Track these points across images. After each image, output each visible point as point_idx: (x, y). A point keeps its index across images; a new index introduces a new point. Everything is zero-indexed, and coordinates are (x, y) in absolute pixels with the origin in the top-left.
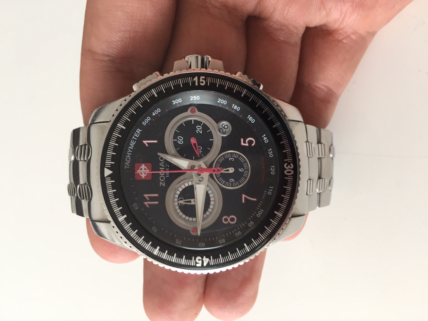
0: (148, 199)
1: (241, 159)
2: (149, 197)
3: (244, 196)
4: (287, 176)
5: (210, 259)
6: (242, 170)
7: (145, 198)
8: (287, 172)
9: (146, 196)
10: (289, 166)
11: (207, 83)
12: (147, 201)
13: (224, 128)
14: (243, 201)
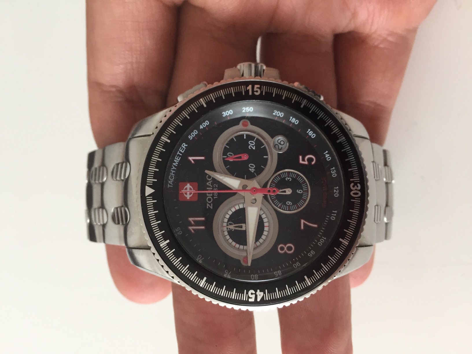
0: (193, 223)
1: (299, 179)
2: (194, 221)
3: (302, 221)
4: (354, 198)
5: (265, 293)
6: (301, 192)
7: (190, 222)
8: (354, 194)
9: (191, 219)
10: (356, 186)
11: (262, 92)
12: (192, 225)
13: (280, 144)
14: (302, 228)
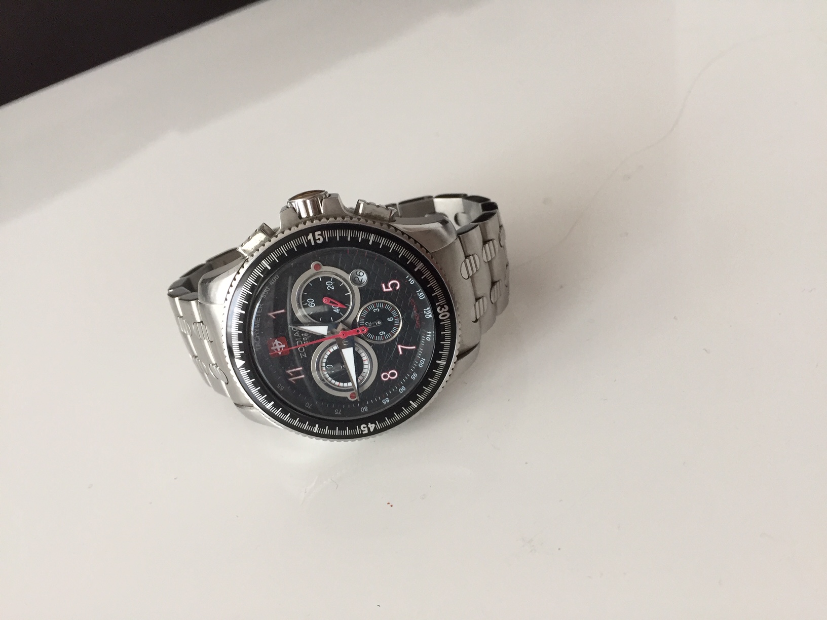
0: (291, 374)
1: (387, 307)
2: (292, 372)
3: (399, 347)
4: (443, 321)
5: (376, 424)
6: (391, 319)
7: (289, 375)
8: (442, 316)
9: (289, 372)
10: (443, 309)
11: (324, 239)
12: (291, 377)
13: (359, 275)
14: (401, 353)
